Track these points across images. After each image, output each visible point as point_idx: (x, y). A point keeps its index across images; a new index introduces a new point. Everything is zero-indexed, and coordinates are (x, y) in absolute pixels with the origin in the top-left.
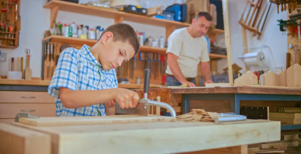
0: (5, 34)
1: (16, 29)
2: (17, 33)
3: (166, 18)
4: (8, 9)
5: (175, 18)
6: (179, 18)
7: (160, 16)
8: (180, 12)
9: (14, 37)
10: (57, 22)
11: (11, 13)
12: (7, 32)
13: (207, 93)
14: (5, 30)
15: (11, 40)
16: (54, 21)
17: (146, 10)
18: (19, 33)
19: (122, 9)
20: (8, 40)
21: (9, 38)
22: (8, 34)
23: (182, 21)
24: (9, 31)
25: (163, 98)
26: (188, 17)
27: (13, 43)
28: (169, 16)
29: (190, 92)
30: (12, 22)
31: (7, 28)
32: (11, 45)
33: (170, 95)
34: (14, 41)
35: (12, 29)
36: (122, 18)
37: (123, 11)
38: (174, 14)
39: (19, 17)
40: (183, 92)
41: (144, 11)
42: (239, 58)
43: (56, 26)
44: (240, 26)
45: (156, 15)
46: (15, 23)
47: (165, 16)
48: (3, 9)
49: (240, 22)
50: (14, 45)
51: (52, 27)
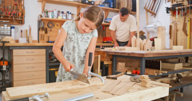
0: (16, 17)
1: (23, 14)
2: (23, 16)
3: (105, 6)
4: (17, 3)
5: (110, 6)
6: (112, 6)
7: (101, 5)
8: (112, 3)
9: (22, 19)
10: (45, 10)
11: (19, 5)
12: (18, 16)
13: (127, 55)
14: (16, 15)
15: (20, 20)
16: (43, 9)
17: (94, 2)
18: (24, 17)
19: (81, 2)
20: (18, 20)
21: (19, 19)
22: (18, 17)
23: (113, 8)
24: (19, 15)
25: (102, 56)
26: (117, 5)
27: (21, 22)
28: (106, 5)
29: (117, 54)
30: (20, 10)
31: (18, 14)
32: (20, 23)
33: (106, 55)
34: (22, 21)
35: (20, 14)
36: (81, 7)
37: (81, 3)
38: (109, 4)
39: (24, 7)
40: (113, 54)
41: (93, 3)
42: (144, 28)
43: (45, 12)
44: (145, 10)
45: (99, 5)
46: (22, 11)
47: (104, 5)
48: (15, 3)
49: (145, 8)
50: (22, 23)
51: (43, 12)
